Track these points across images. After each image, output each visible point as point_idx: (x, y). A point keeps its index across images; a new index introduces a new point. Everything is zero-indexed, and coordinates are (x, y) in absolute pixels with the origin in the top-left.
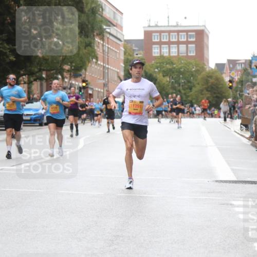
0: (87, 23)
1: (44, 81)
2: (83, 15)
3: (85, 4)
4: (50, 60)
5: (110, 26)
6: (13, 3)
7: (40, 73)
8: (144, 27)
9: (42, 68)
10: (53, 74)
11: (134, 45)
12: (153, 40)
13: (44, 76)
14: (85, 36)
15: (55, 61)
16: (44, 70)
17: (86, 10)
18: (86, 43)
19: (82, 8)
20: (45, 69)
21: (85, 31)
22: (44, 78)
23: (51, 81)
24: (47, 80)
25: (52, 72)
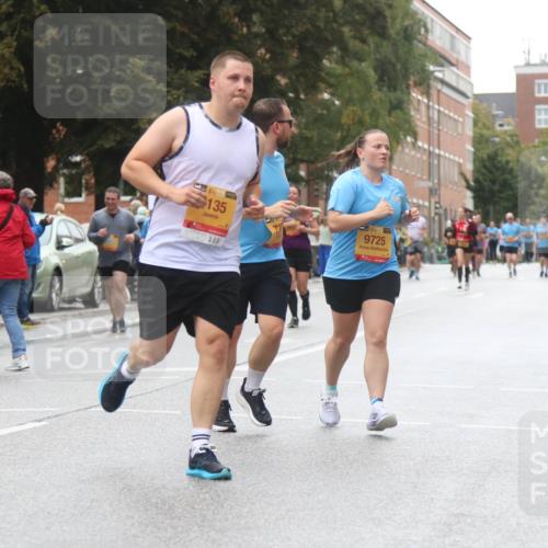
0: (394, 60)
1: (303, 184)
2: (385, 43)
3: (389, 20)
4: (315, 139)
5: (442, 66)
6: (236, 20)
7: (294, 167)
8: (516, 67)
9: (299, 156)
10: (322, 169)
11: (494, 105)
12: (537, 95)
13: (302, 173)
14: (389, 88)
15: (325, 142)
16: (302, 161)
17: (392, 32)
18: (390, 102)
19: (384, 28)
20: (305, 158)
21: (389, 78)
22: (301, 178)
23: (317, 184)
24: (308, 182)
25: (319, 165)
